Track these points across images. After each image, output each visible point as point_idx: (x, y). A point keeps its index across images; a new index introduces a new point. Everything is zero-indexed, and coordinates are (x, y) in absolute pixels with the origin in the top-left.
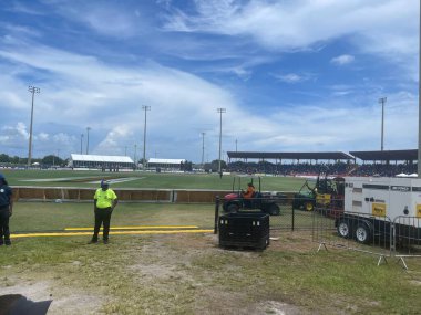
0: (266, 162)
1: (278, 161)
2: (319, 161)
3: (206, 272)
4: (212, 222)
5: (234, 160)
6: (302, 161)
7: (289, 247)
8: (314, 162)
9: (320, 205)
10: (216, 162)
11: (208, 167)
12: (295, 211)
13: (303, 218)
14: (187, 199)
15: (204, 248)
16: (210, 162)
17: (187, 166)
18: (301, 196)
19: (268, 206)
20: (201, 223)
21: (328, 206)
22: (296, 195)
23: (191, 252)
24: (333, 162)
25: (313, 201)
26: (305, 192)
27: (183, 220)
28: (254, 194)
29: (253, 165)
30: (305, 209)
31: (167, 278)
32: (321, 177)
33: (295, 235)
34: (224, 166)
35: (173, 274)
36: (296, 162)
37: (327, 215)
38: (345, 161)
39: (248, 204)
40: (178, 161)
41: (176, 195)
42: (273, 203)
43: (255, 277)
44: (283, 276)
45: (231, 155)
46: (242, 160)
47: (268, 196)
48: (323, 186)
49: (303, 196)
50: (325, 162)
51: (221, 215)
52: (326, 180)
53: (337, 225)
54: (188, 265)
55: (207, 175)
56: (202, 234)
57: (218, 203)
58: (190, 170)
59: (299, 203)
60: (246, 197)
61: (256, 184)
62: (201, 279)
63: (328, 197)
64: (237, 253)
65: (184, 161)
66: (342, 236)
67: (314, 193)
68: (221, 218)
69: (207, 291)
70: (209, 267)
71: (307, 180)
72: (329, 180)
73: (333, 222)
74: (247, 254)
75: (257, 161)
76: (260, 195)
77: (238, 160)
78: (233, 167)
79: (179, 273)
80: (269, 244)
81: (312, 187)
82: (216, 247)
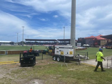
0: (37, 42)
1: (40, 42)
2: (50, 42)
3: (15, 74)
4: (19, 60)
5: (27, 41)
6: (46, 42)
7: (41, 64)
8: (49, 42)
9: (50, 53)
10: (22, 42)
11: (19, 44)
12: (43, 55)
13: (45, 56)
14: (11, 53)
15: (16, 67)
16: (20, 42)
17: (12, 43)
19: (36, 54)
20: (16, 59)
21: (51, 53)
22: (44, 51)
23: (11, 69)
24: (53, 42)
25: (48, 52)
26: (46, 50)
27: (9, 60)
28: (32, 51)
29: (33, 43)
30: (46, 54)
31: (2, 78)
32: (50, 46)
33: (43, 61)
34: (24, 43)
35: (4, 76)
36: (44, 42)
37: (51, 55)
38: (56, 42)
39: (30, 54)
40: (9, 42)
41: (7, 52)
42: (38, 53)
43: (30, 74)
44: (38, 72)
46: (30, 41)
47: (36, 51)
48: (50, 48)
49: (46, 51)
51: (22, 57)
52: (51, 46)
53: (53, 57)
54: (10, 73)
55: (19, 46)
56: (16, 63)
58: (13, 44)
60: (30, 52)
61: (33, 48)
62: (14, 77)
63: (51, 51)
64: (26, 68)
65: (11, 42)
66: (54, 60)
69: (15, 80)
70: (17, 73)
72: (52, 46)
74: (29, 68)
75: (34, 42)
76: (34, 51)
77: (28, 41)
78: (27, 43)
79: (7, 76)
80: (35, 64)
81: (48, 48)
82: (20, 67)
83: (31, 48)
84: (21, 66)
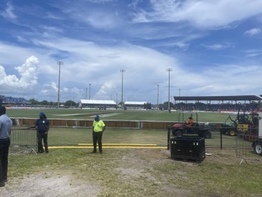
0: (200, 103)
1: (209, 102)
2: (238, 102)
3: (163, 175)
4: (166, 142)
5: (178, 102)
6: (225, 102)
7: (220, 160)
8: (234, 102)
9: (240, 132)
10: (167, 103)
11: (162, 107)
12: (223, 136)
13: (229, 141)
14: (149, 127)
15: (162, 159)
16: (163, 103)
17: (148, 106)
18: (226, 126)
19: (203, 132)
20: (159, 142)
21: (246, 133)
22: (222, 125)
23: (153, 161)
24: (248, 102)
25: (235, 130)
26: (229, 123)
27: (147, 140)
29: (191, 105)
30: (230, 135)
31: (139, 177)
32: (241, 113)
33: (223, 152)
34: (172, 106)
35: (142, 175)
36: (221, 102)
37: (246, 139)
38: (257, 102)
39: (189, 131)
40: (143, 103)
41: (142, 124)
42: (206, 130)
43: (196, 180)
44: (216, 181)
45: (176, 98)
46: (184, 102)
47: (203, 125)
48: (242, 119)
49: (228, 126)
50: (242, 102)
51: (171, 137)
52: (244, 115)
53: (254, 146)
54: (151, 169)
55: (161, 112)
56: (160, 150)
57: (169, 129)
58: (150, 108)
59: (224, 130)
61: (194, 117)
62: (160, 179)
63: (246, 126)
64: (183, 163)
65: (146, 103)
66: (257, 153)
67: (235, 123)
68: (172, 140)
69: (165, 188)
70: (165, 171)
71: (230, 115)
72: (247, 115)
73: (251, 144)
74: (190, 164)
75: (194, 102)
76: (197, 125)
77: (181, 101)
78: (178, 107)
79: (146, 174)
80: (205, 157)
81: (234, 120)
82: (169, 158)
83: (191, 118)
84: (172, 158)
